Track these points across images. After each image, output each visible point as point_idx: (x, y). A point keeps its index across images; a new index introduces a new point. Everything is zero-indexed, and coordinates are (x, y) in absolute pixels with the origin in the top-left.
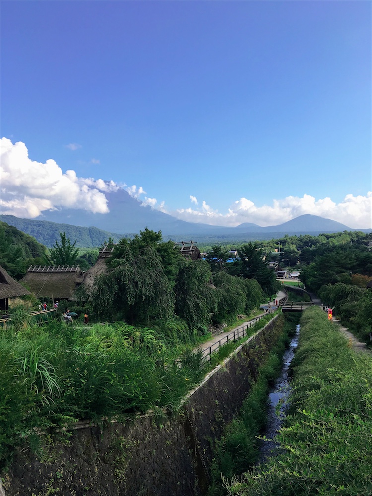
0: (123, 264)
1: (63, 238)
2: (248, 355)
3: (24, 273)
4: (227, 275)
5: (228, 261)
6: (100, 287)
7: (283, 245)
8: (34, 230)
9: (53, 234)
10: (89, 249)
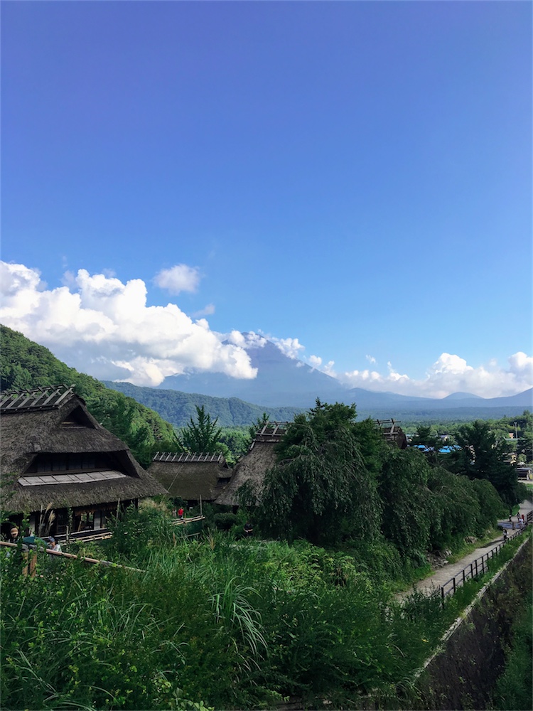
0: (305, 453)
1: (201, 414)
2: (496, 602)
3: (148, 462)
4: (448, 472)
5: (443, 451)
6: (272, 486)
7: (521, 427)
8: (156, 403)
9: (181, 408)
10: (229, 429)
